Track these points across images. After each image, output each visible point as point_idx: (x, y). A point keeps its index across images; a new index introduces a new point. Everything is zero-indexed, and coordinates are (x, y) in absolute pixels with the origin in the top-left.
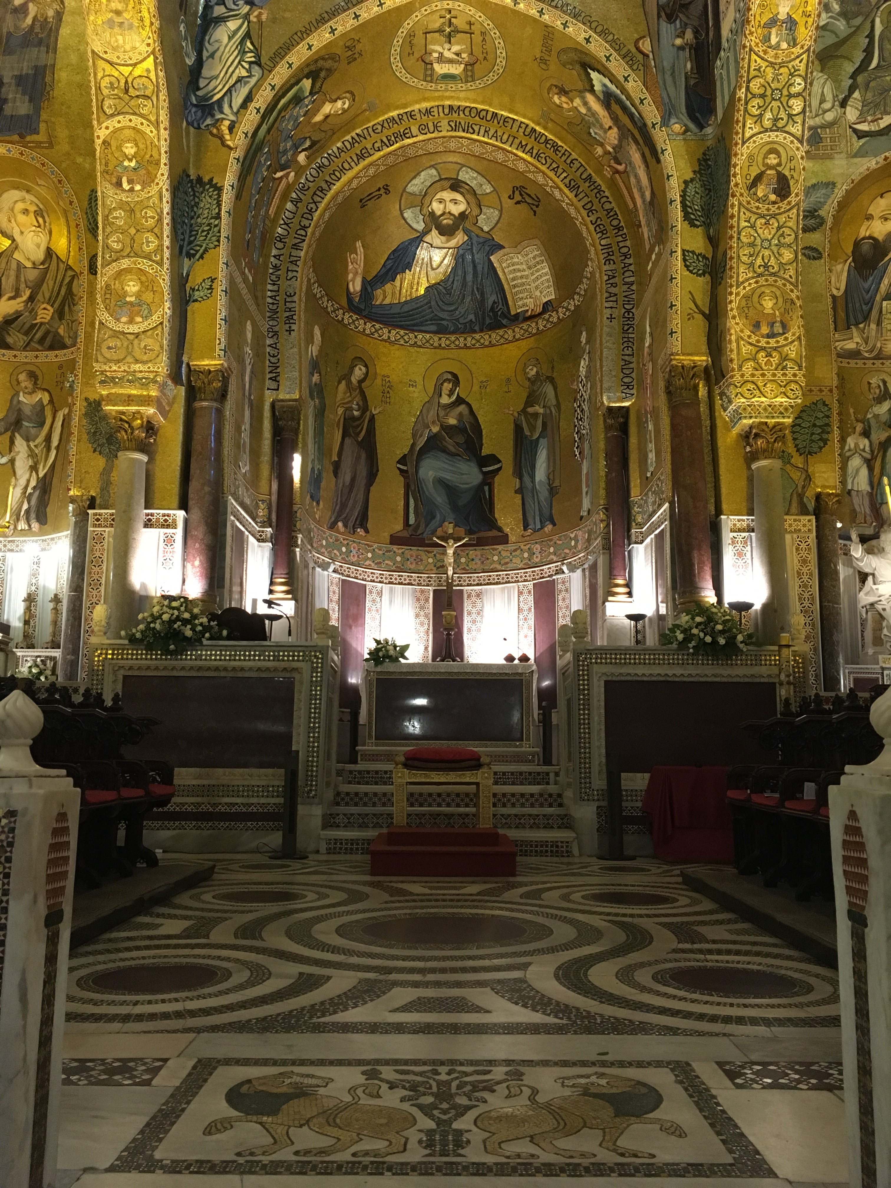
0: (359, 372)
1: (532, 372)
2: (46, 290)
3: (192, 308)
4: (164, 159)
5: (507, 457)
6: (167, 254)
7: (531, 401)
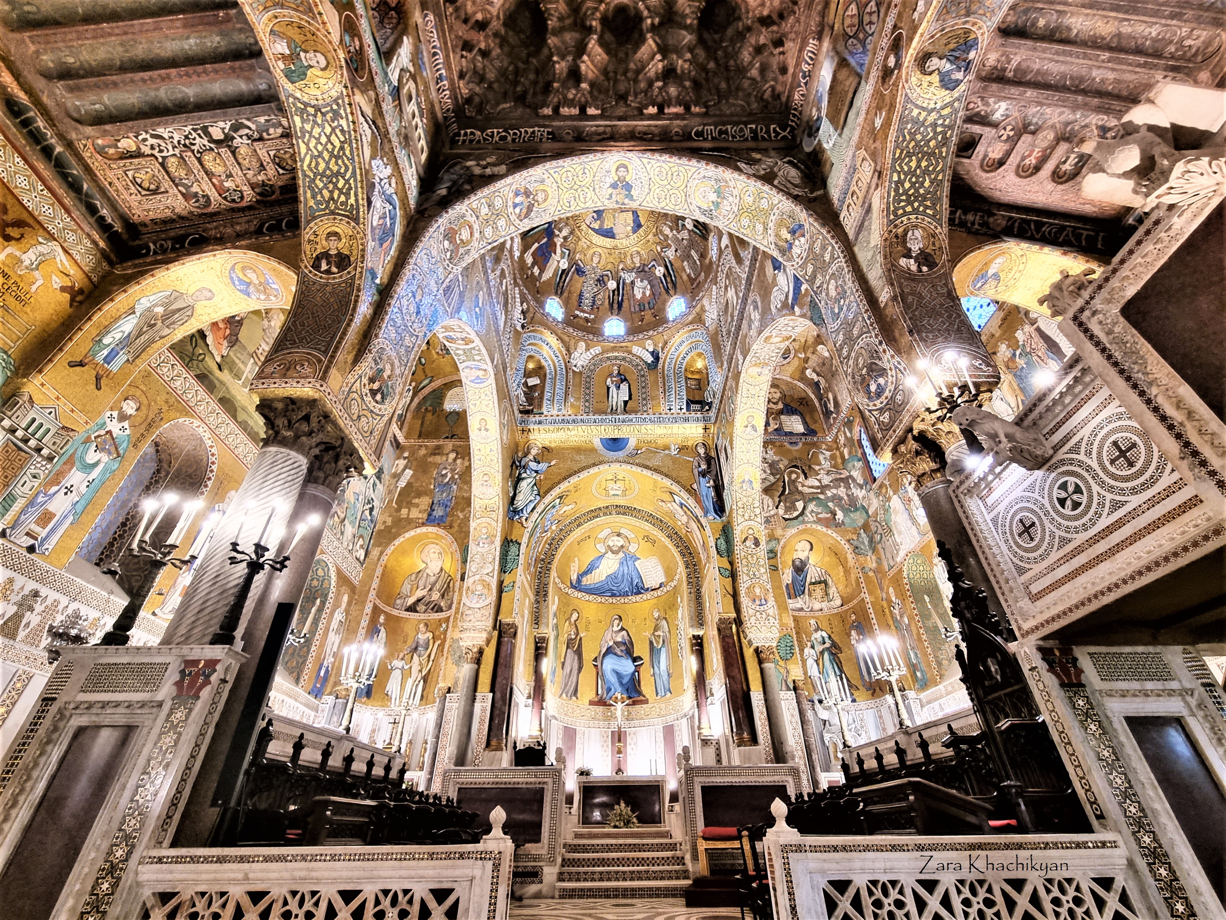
0: (575, 616)
1: (656, 615)
2: (438, 586)
3: (504, 594)
4: (499, 534)
5: (646, 657)
6: (496, 572)
7: (656, 630)
